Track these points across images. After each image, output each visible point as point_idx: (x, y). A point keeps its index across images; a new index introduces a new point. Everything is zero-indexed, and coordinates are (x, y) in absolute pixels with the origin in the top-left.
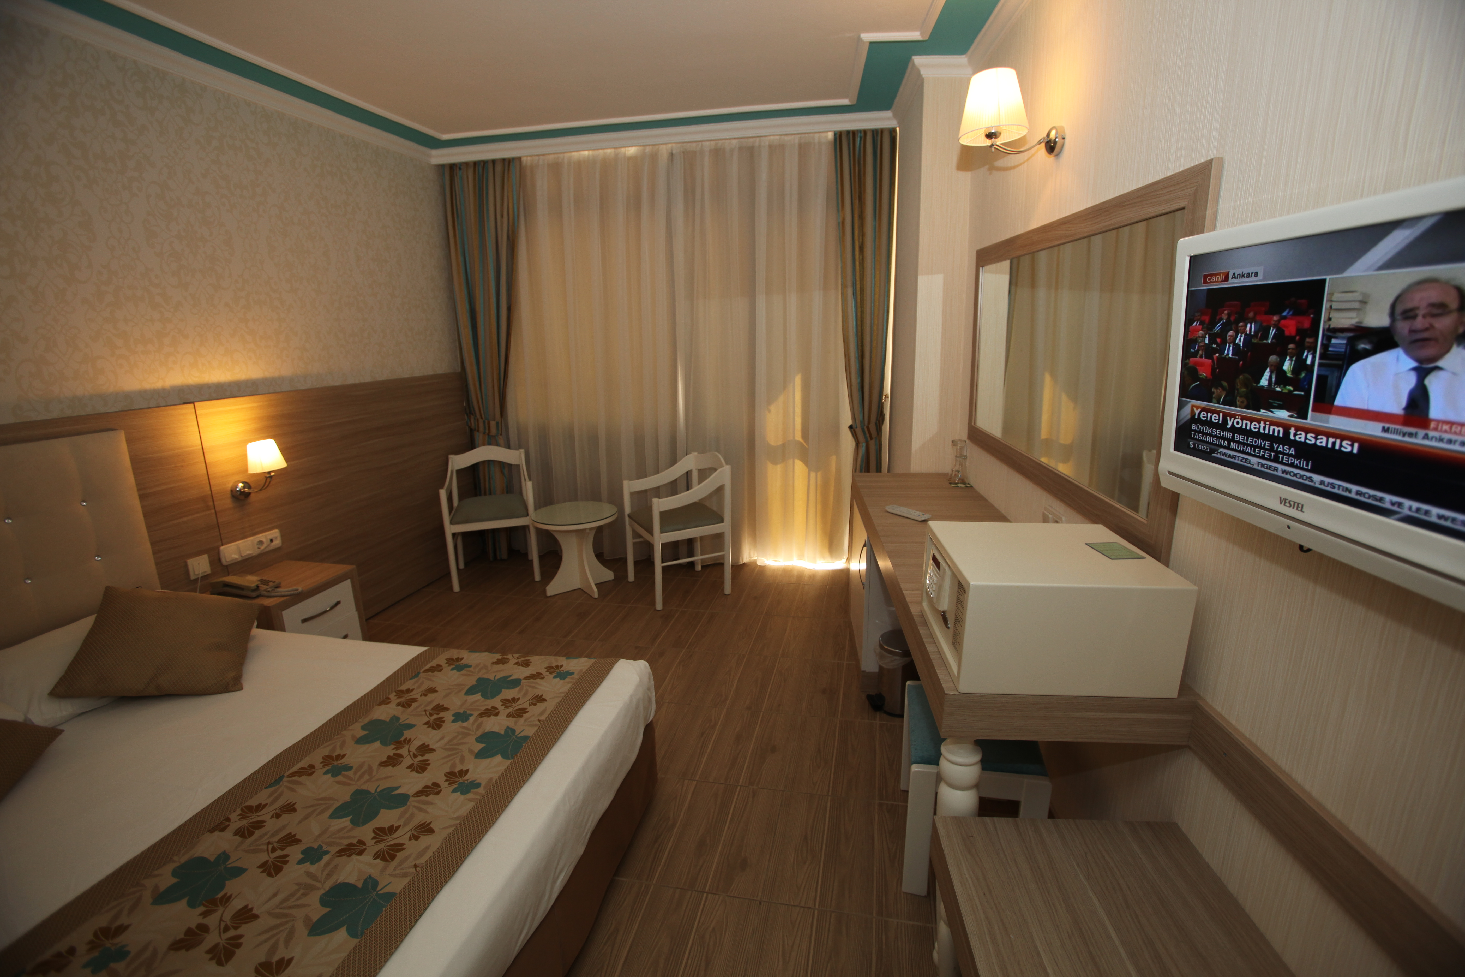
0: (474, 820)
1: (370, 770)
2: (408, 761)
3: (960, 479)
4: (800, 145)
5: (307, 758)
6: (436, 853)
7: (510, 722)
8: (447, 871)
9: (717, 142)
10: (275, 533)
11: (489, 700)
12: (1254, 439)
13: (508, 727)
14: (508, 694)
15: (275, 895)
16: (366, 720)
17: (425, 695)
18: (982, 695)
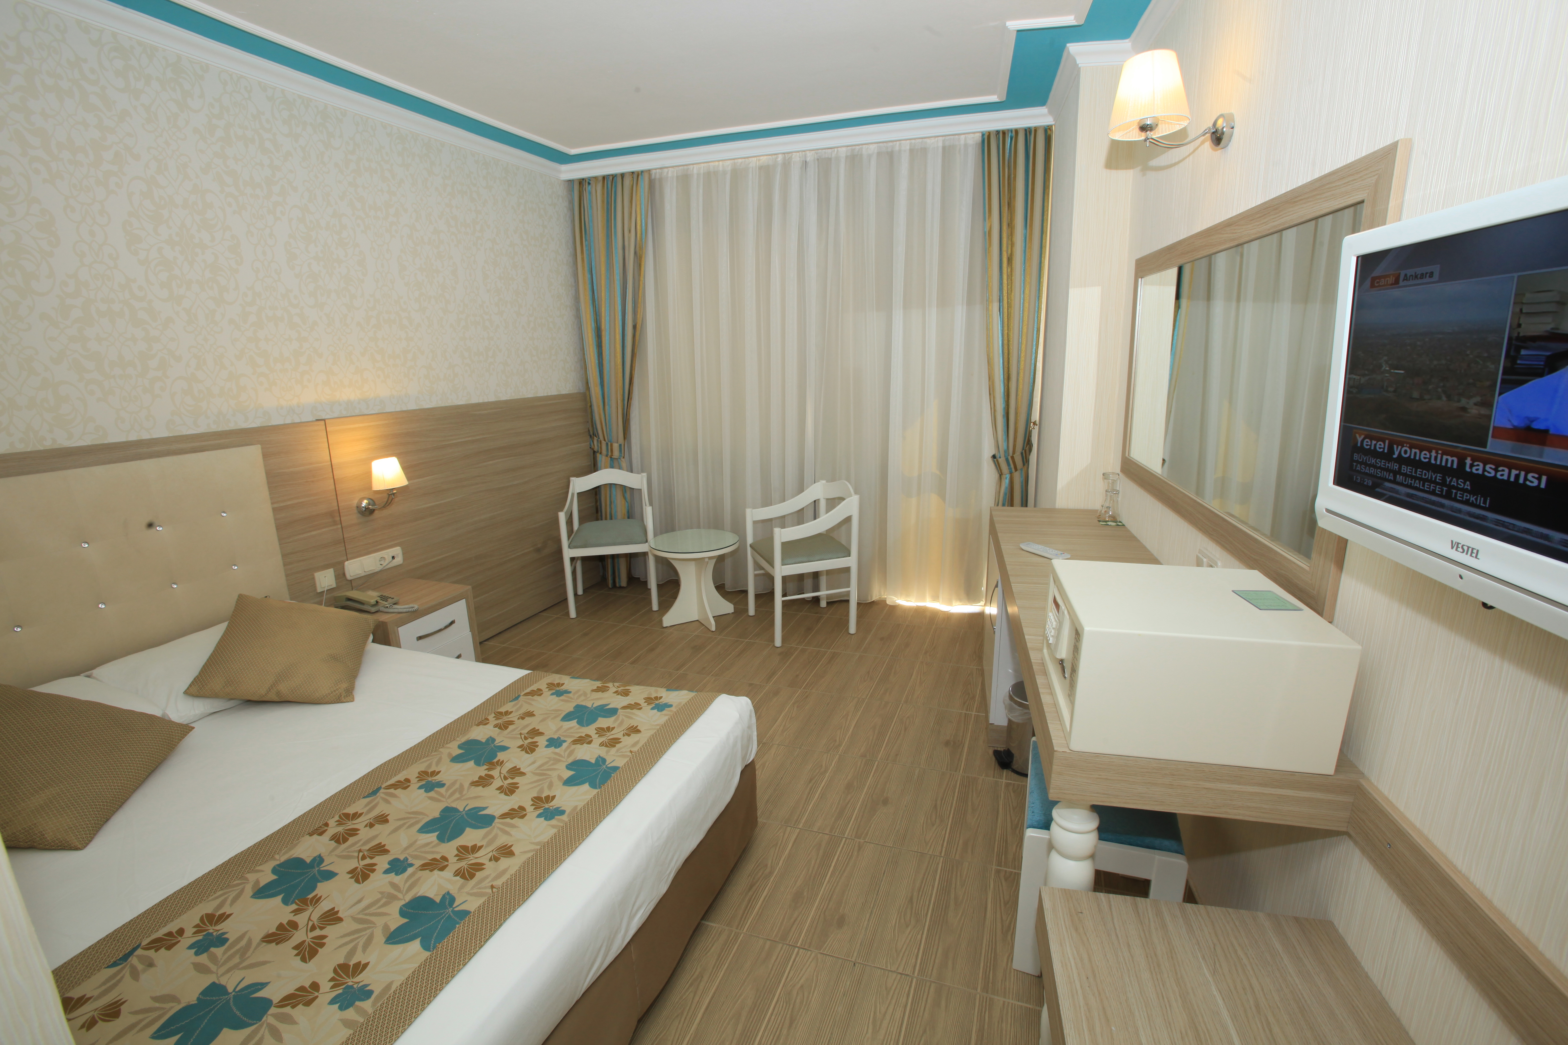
0: (554, 847)
1: (461, 789)
2: (498, 783)
3: (1110, 516)
4: (944, 148)
5: (405, 772)
6: (513, 876)
7: (602, 752)
8: (521, 894)
9: (854, 147)
10: (397, 551)
11: (583, 728)
12: (1424, 471)
13: (599, 756)
14: (603, 722)
15: (359, 901)
16: (463, 739)
17: (523, 718)
18: (1097, 755)
